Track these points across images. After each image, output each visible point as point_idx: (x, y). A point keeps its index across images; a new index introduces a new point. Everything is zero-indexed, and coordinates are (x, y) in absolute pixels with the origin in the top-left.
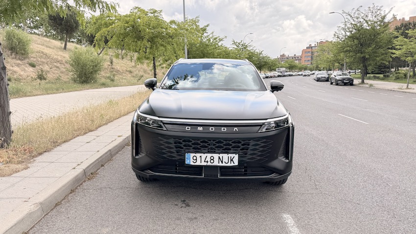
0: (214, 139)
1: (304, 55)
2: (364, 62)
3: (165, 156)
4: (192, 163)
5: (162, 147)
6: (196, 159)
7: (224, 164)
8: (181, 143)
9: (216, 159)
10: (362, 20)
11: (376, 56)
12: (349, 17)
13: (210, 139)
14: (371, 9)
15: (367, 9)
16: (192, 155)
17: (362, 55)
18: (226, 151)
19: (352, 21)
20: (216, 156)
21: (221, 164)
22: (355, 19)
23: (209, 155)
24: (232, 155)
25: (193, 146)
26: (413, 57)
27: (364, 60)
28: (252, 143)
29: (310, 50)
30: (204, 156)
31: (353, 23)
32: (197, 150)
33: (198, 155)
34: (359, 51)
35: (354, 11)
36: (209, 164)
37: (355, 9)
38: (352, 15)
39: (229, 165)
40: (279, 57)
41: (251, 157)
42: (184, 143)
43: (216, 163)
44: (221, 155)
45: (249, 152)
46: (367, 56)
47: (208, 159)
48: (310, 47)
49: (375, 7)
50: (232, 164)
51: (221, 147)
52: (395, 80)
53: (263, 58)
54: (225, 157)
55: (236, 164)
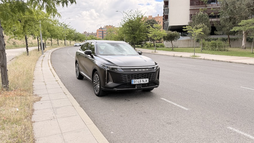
0: (141, 74)
1: (98, 33)
2: (134, 39)
3: (123, 81)
4: (134, 83)
5: (122, 78)
6: (135, 82)
7: (144, 83)
8: (130, 76)
9: (142, 81)
10: (132, 17)
11: (140, 36)
12: (126, 15)
13: (140, 74)
14: (137, 12)
15: (135, 11)
16: (134, 80)
17: (134, 35)
18: (145, 78)
19: (128, 17)
20: (142, 80)
21: (143, 83)
22: (129, 16)
23: (139, 80)
24: (147, 79)
25: (134, 77)
26: (156, 37)
27: (134, 38)
28: (152, 74)
29: (101, 30)
30: (138, 80)
31: (129, 18)
32: (135, 78)
33: (136, 80)
34: (132, 33)
35: (129, 12)
36: (139, 83)
37: (129, 11)
38: (128, 14)
39: (146, 83)
40: (83, 33)
41: (152, 79)
42: (131, 76)
43: (142, 82)
44: (143, 79)
45: (151, 77)
46: (136, 36)
47: (139, 81)
48: (101, 28)
49: (138, 11)
50: (147, 82)
51: (143, 76)
52: (147, 48)
53: (77, 34)
54: (144, 80)
55: (148, 82)
